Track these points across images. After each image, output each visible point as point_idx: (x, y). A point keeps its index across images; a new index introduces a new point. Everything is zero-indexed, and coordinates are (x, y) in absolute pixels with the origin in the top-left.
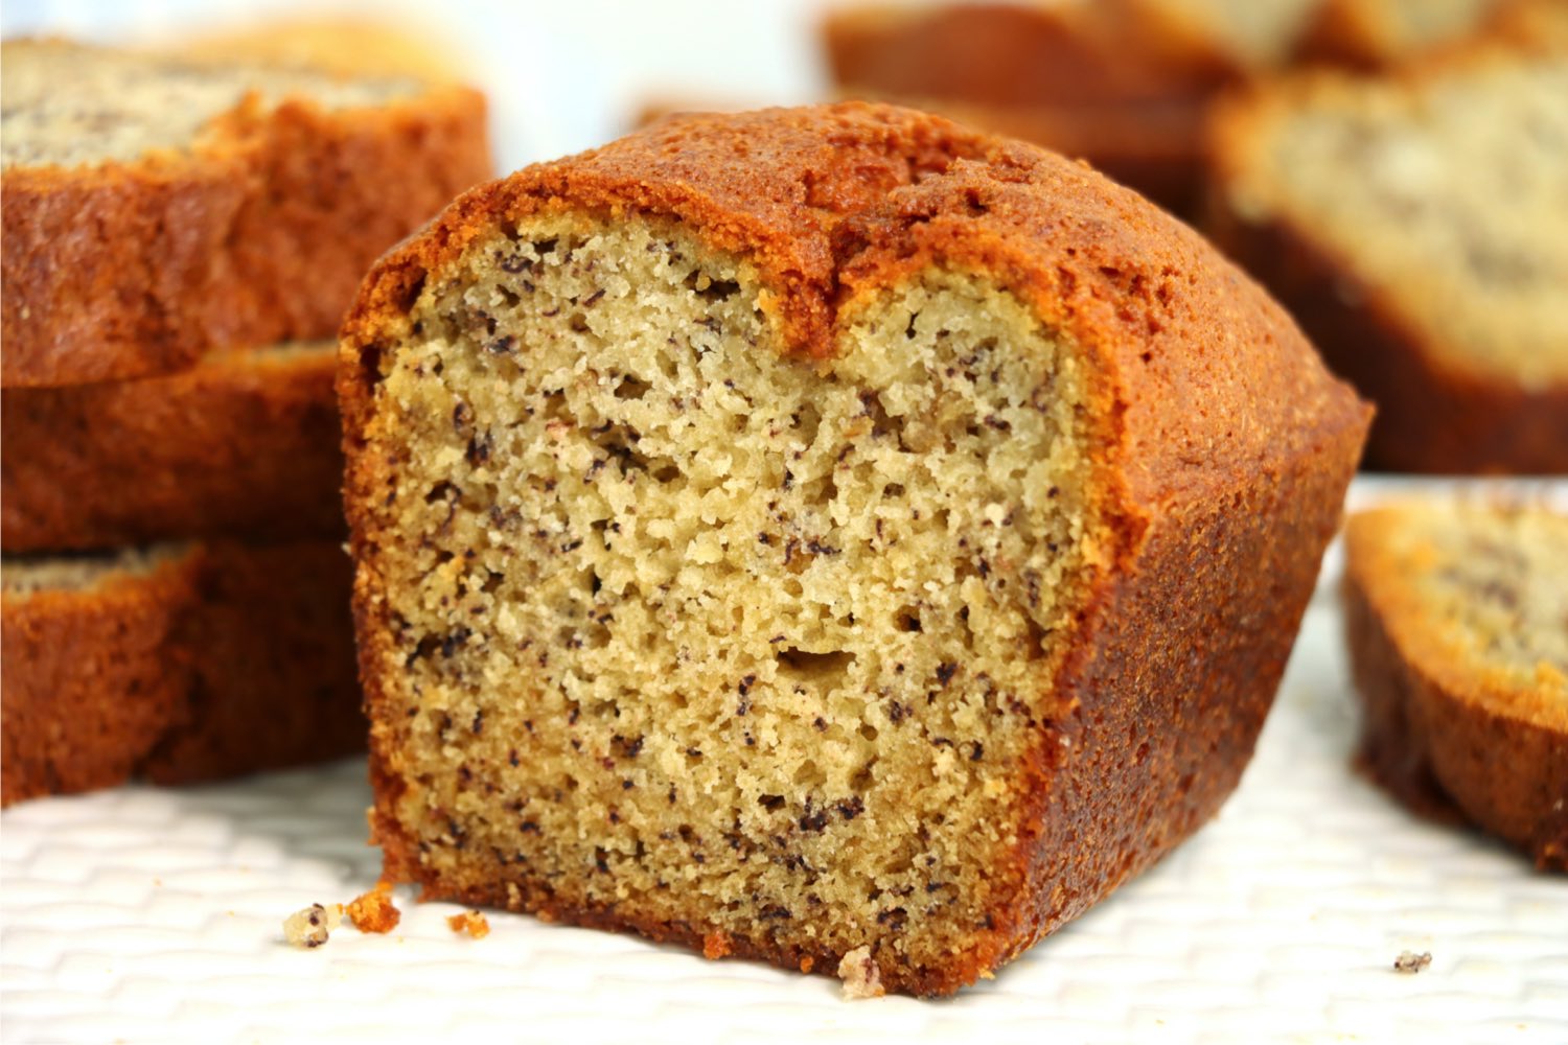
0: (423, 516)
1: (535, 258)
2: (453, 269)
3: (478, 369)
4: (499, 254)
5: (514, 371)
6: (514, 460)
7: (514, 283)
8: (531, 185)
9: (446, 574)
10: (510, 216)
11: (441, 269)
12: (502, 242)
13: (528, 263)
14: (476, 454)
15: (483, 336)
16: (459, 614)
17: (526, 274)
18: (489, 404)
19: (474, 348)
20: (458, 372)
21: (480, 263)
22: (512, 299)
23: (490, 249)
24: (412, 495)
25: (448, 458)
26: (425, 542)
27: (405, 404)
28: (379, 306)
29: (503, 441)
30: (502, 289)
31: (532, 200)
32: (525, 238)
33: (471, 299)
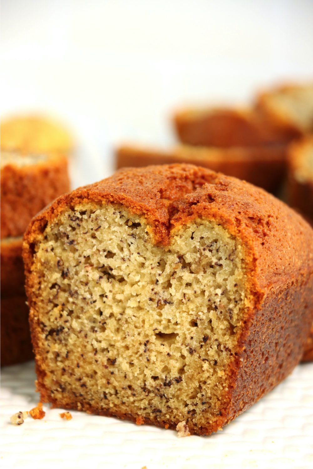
0: (49, 293)
1: (80, 217)
2: (56, 220)
3: (64, 250)
4: (69, 216)
5: (75, 250)
6: (75, 277)
7: (74, 224)
8: (78, 195)
9: (56, 311)
10: (72, 204)
11: (52, 220)
12: (70, 212)
13: (78, 218)
14: (64, 275)
15: (65, 240)
16: (60, 323)
17: (77, 222)
18: (68, 260)
19: (63, 243)
20: (58, 251)
21: (64, 218)
22: (74, 229)
23: (67, 214)
24: (45, 287)
25: (56, 276)
26: (50, 301)
27: (43, 260)
28: (34, 231)
29: (72, 271)
30: (70, 226)
31: (79, 200)
32: (77, 211)
33: (61, 229)
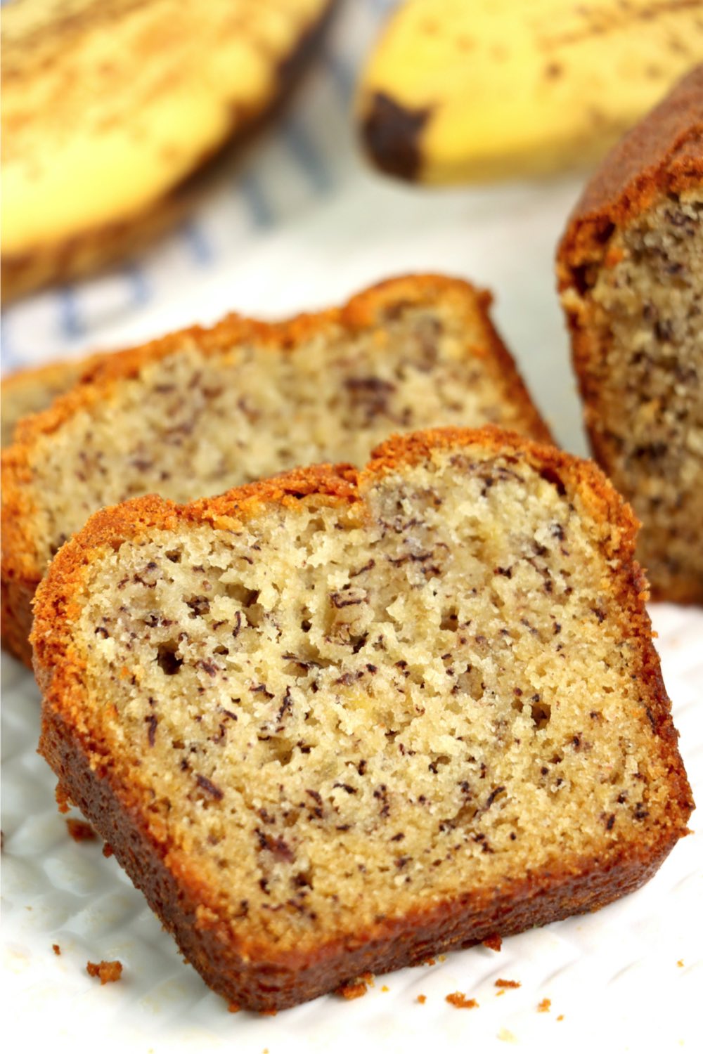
0: (627, 375)
1: (693, 215)
2: (635, 223)
3: (656, 281)
4: (667, 213)
5: (683, 285)
6: (689, 341)
7: (679, 231)
8: (687, 170)
9: (648, 412)
10: (674, 189)
11: (627, 224)
12: (669, 205)
13: (688, 219)
14: (662, 335)
15: (659, 261)
16: (658, 436)
17: (689, 226)
18: (667, 304)
19: (654, 270)
20: (645, 284)
21: (656, 220)
22: (678, 240)
23: (660, 211)
24: (618, 363)
25: (644, 338)
26: (629, 389)
27: (607, 305)
28: (583, 244)
29: (680, 328)
30: (670, 234)
31: (689, 180)
32: (686, 204)
33: (649, 241)
